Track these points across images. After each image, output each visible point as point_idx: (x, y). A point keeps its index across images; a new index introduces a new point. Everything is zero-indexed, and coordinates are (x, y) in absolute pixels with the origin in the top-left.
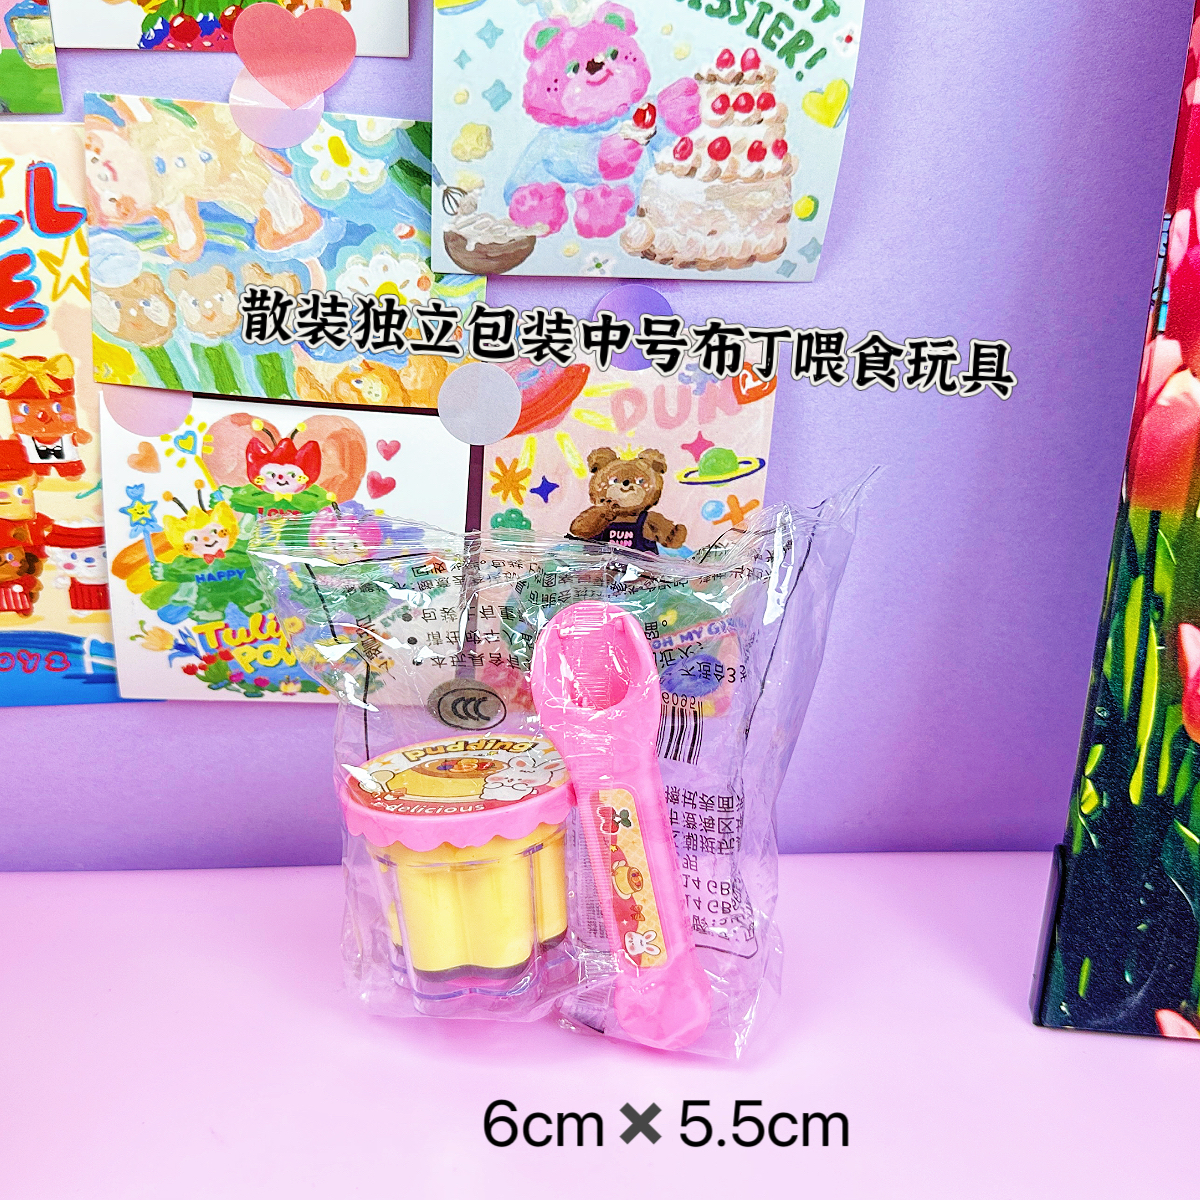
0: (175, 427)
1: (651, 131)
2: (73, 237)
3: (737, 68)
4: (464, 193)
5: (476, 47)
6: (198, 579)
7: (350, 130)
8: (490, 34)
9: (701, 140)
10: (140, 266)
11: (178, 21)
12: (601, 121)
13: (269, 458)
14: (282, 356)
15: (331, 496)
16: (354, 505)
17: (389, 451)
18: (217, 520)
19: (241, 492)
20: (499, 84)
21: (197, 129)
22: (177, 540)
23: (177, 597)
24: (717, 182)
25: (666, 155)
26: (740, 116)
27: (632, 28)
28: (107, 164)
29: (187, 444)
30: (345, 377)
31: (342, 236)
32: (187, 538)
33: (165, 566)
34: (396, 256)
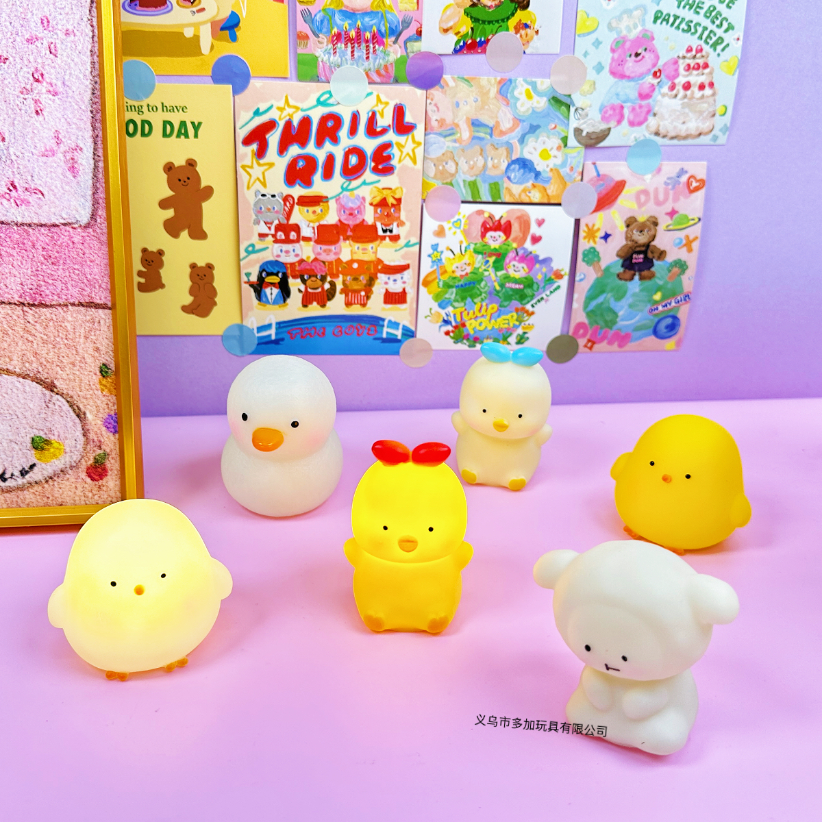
0: (452, 216)
1: (659, 80)
2: (410, 136)
3: (694, 53)
4: (583, 109)
5: (592, 49)
6: (457, 287)
7: (534, 85)
8: (597, 43)
9: (680, 83)
10: (445, 148)
11: (470, 42)
12: (639, 76)
13: (491, 229)
14: (500, 183)
15: (515, 245)
16: (524, 249)
17: (540, 223)
18: (467, 258)
19: (478, 245)
20: (600, 63)
21: (473, 88)
22: (449, 268)
23: (447, 296)
24: (686, 100)
25: (665, 89)
26: (695, 72)
27: (653, 39)
28: (436, 105)
29: (457, 225)
30: (524, 191)
31: (527, 130)
32: (454, 268)
33: (444, 281)
34: (548, 137)
